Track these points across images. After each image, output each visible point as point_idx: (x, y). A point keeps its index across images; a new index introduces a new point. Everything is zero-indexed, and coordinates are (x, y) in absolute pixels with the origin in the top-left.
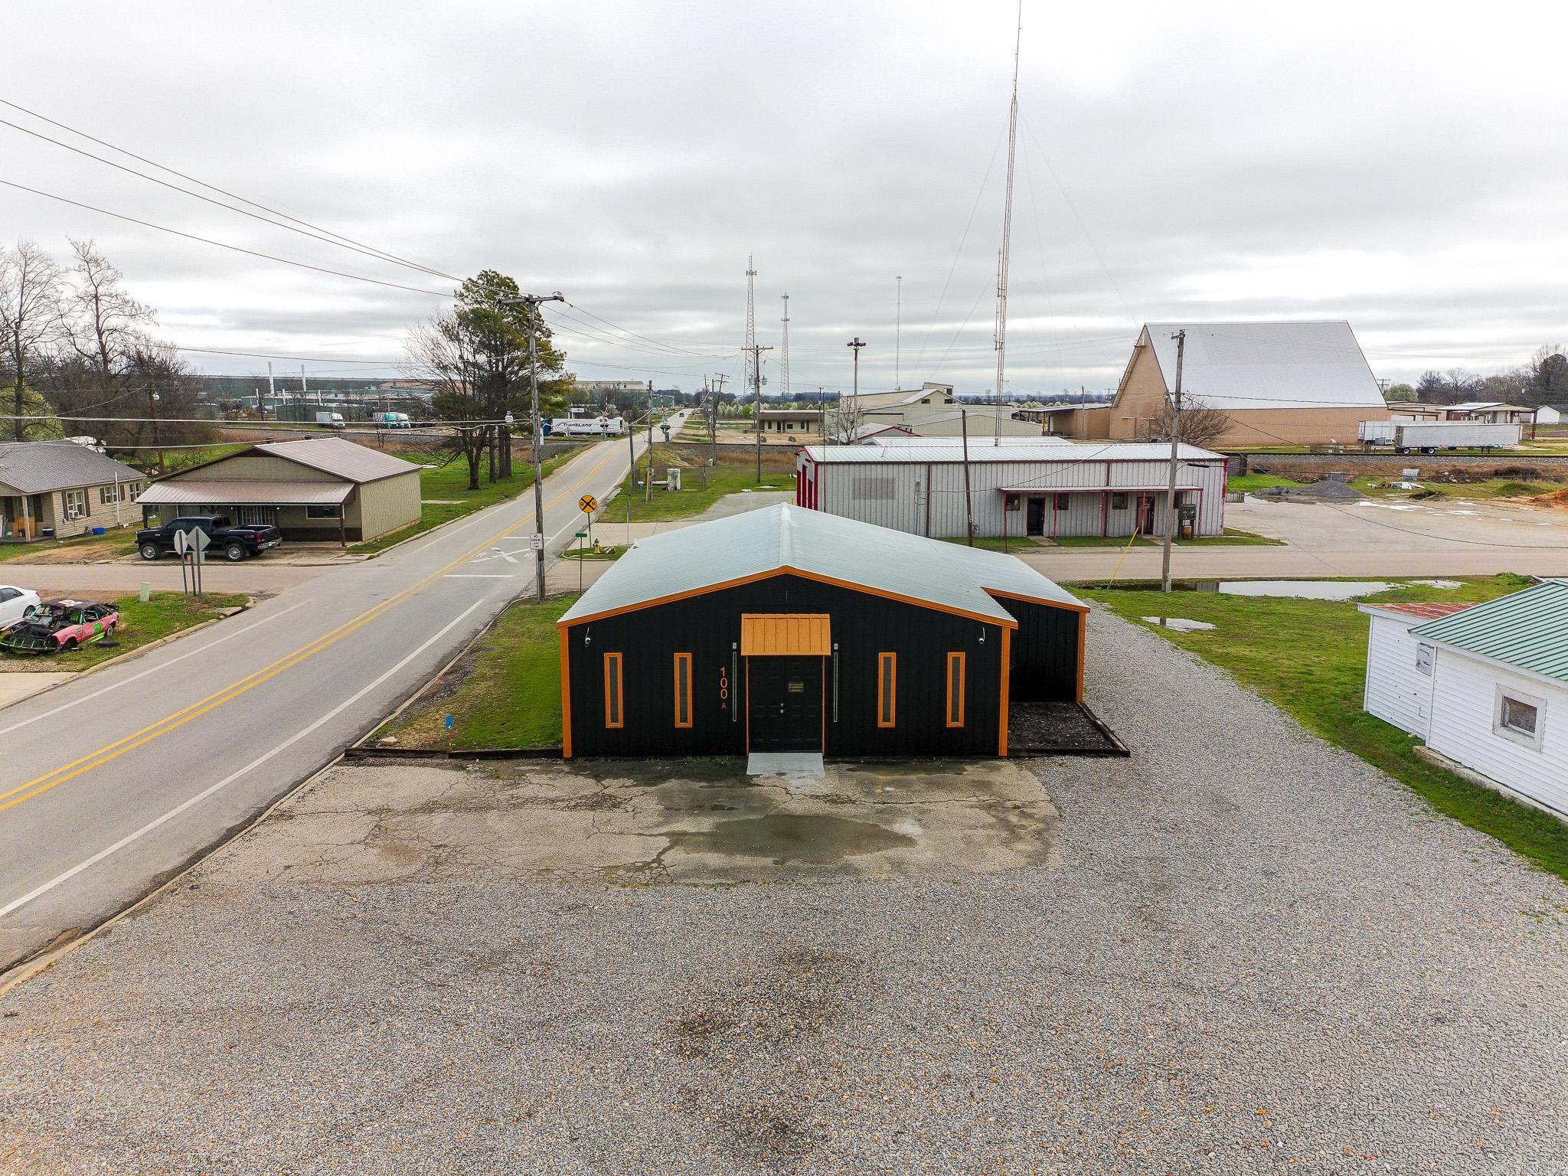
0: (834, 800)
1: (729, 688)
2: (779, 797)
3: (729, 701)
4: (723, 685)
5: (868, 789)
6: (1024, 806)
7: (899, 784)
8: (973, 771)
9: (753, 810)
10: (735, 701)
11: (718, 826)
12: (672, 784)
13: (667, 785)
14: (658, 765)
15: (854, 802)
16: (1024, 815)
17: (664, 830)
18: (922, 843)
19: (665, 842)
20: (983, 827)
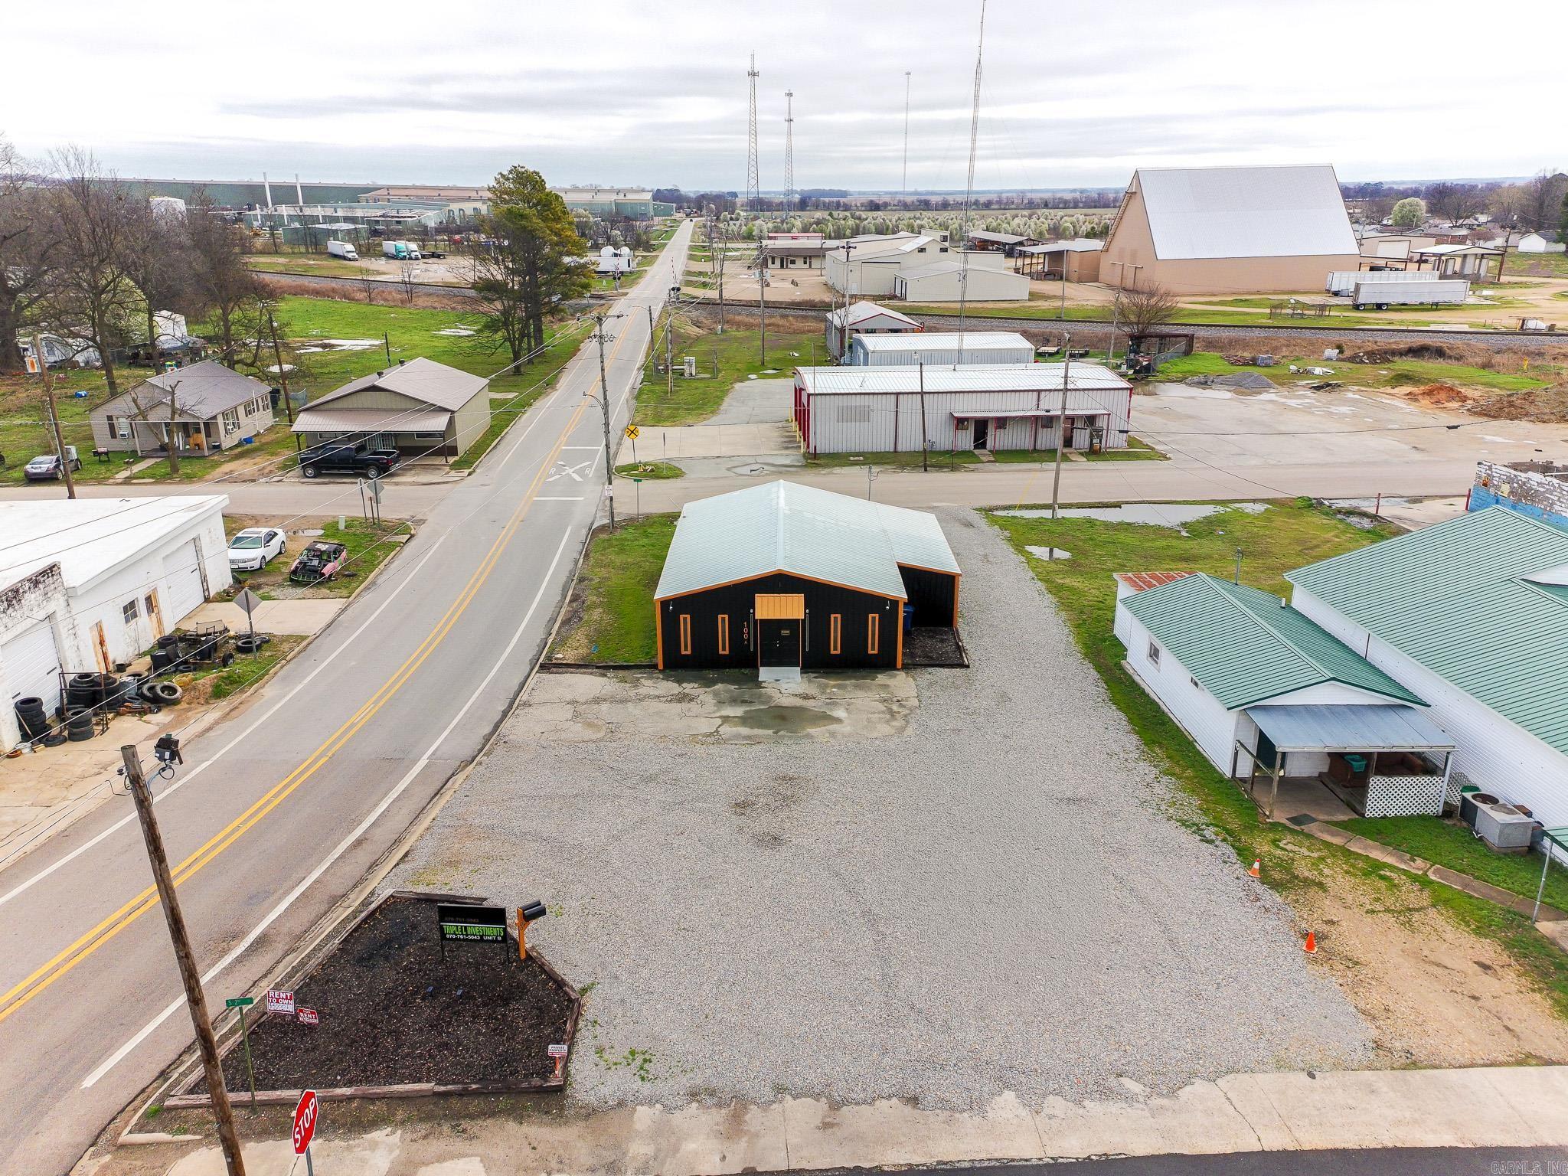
0: (806, 697)
1: (749, 633)
2: (776, 695)
3: (749, 640)
4: (745, 630)
5: (823, 688)
6: (902, 700)
7: (839, 687)
8: (882, 678)
9: (763, 703)
10: (752, 640)
11: (746, 712)
12: (719, 686)
13: (716, 687)
14: (711, 674)
15: (815, 698)
16: (901, 706)
17: (718, 715)
18: (846, 722)
19: (719, 721)
20: (879, 713)
